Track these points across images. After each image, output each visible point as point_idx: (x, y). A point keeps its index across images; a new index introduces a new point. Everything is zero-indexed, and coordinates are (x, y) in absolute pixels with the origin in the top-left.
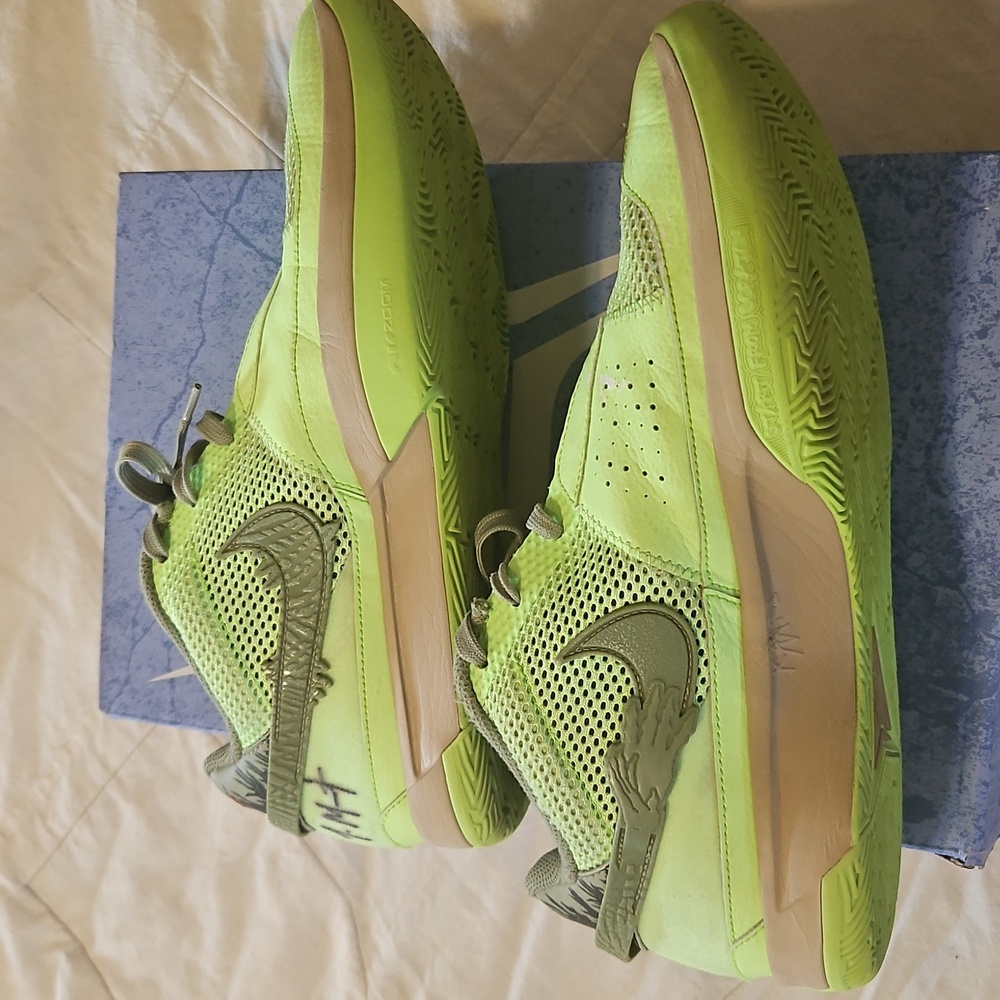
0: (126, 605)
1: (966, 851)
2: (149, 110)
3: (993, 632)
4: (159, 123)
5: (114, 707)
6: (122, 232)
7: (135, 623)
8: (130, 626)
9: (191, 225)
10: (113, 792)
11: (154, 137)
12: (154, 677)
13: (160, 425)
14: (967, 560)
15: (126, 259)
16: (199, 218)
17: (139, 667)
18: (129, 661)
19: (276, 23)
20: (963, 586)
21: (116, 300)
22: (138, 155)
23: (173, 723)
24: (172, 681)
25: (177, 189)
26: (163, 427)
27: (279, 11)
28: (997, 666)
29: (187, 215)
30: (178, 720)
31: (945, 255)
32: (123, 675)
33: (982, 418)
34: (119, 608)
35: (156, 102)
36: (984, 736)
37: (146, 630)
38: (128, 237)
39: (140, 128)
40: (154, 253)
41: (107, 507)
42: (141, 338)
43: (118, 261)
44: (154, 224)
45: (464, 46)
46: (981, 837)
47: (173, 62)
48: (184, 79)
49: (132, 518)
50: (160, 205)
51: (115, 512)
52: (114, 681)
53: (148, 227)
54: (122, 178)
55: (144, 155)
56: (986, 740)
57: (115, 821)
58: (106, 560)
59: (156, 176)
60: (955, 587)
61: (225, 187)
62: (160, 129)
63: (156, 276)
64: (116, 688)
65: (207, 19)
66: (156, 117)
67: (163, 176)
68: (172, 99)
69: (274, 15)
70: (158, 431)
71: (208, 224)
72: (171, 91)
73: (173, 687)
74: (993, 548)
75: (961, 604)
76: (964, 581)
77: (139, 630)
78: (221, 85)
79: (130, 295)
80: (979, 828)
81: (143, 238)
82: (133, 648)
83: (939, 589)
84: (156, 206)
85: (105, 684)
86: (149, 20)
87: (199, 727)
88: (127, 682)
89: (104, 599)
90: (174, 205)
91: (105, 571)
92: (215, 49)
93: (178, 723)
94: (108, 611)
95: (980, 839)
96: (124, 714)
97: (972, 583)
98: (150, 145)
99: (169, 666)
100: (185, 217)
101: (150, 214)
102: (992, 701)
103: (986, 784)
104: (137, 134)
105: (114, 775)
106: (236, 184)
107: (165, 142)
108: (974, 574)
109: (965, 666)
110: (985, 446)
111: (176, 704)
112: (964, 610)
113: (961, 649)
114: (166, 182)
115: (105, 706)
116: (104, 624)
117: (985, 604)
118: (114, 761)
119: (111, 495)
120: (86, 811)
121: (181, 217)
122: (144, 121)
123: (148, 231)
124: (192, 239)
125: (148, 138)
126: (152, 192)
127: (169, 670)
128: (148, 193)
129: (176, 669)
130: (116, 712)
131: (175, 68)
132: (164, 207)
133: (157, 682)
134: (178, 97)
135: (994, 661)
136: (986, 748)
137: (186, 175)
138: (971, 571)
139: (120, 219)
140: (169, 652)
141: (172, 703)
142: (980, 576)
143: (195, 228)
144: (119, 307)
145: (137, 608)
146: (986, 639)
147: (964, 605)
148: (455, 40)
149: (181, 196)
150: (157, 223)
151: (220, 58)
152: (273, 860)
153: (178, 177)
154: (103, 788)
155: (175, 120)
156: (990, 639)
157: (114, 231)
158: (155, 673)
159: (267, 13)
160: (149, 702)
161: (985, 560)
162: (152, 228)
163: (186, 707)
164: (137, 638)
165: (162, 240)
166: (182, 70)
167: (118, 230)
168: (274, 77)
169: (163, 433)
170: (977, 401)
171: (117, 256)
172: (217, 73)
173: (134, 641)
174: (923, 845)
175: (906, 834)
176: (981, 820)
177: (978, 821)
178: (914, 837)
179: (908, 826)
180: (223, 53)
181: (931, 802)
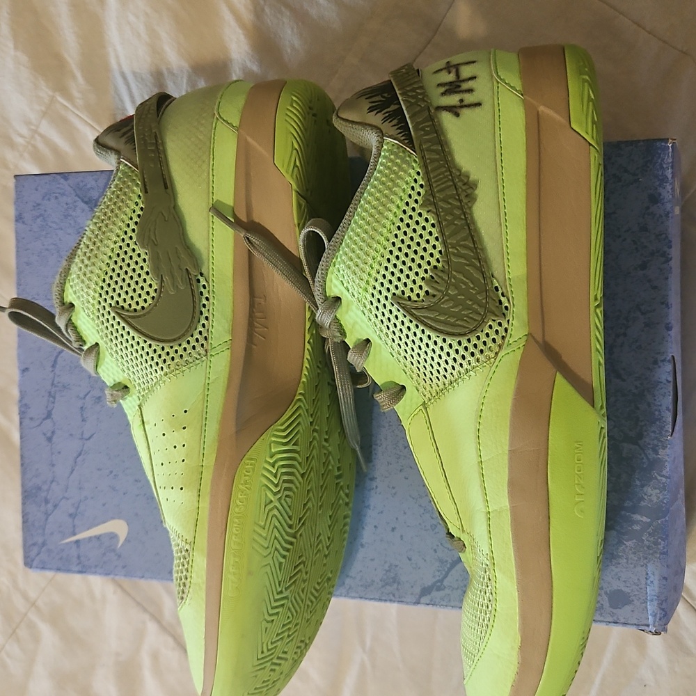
0: (39, 489)
1: (654, 626)
2: (28, 123)
3: (664, 473)
4: (35, 132)
5: (35, 564)
6: (19, 218)
7: (47, 501)
8: (43, 504)
9: (71, 212)
10: (33, 616)
11: (32, 142)
12: (63, 540)
13: (57, 357)
14: (643, 423)
15: (24, 238)
16: (76, 207)
17: (52, 534)
18: (44, 529)
19: (117, 57)
20: (641, 442)
21: (17, 268)
22: (21, 155)
23: (80, 572)
24: (77, 542)
25: (58, 186)
26: (59, 359)
27: (119, 48)
28: (667, 496)
29: (67, 204)
30: (84, 570)
31: (614, 213)
32: (40, 540)
33: (647, 325)
34: (34, 491)
35: (33, 117)
36: (662, 545)
37: (55, 506)
38: (23, 222)
39: (21, 136)
40: (44, 233)
41: (21, 419)
42: (38, 295)
43: (17, 239)
44: (43, 212)
45: (255, 68)
46: (665, 616)
47: (44, 88)
48: (53, 100)
49: (40, 425)
50: (46, 198)
51: (27, 422)
52: (34, 544)
53: (38, 214)
54: (16, 180)
55: (26, 155)
56: (664, 548)
57: (36, 638)
58: (22, 457)
59: (42, 177)
60: (636, 444)
61: (93, 183)
62: (36, 136)
63: (47, 250)
64: (35, 550)
65: (66, 56)
66: (33, 127)
67: (47, 176)
68: (44, 114)
69: (115, 50)
70: (55, 362)
71: (83, 211)
72: (43, 109)
73: (78, 547)
74: (660, 415)
75: (641, 455)
76: (641, 439)
77: (50, 506)
78: (80, 102)
79: (28, 264)
80: (663, 610)
81: (35, 223)
82: (47, 519)
83: (625, 445)
84: (43, 199)
85: (27, 547)
86: (24, 58)
87: (100, 574)
88: (44, 544)
89: (23, 485)
90: (56, 198)
91: (22, 465)
92: (74, 77)
93: (85, 572)
94: (26, 494)
95: (664, 617)
96: (43, 568)
97: (647, 440)
98: (30, 147)
99: (74, 530)
100: (65, 206)
101: (39, 205)
102: (666, 521)
103: (665, 578)
104: (20, 140)
105: (33, 604)
106: (102, 181)
107: (41, 145)
108: (648, 434)
109: (646, 497)
110: (650, 344)
111: (82, 559)
112: (643, 458)
113: (643, 486)
114: (50, 181)
115: (28, 563)
116: (24, 504)
117: (657, 454)
118: (32, 594)
119: (23, 409)
120: (14, 631)
121: (63, 207)
122: (24, 131)
123: (38, 217)
124: (72, 222)
125: (28, 143)
126: (39, 188)
127: (74, 534)
128: (37, 190)
129: (80, 532)
130: (37, 568)
131: (45, 92)
132: (49, 199)
133: (67, 544)
134: (49, 113)
135: (666, 493)
136: (664, 553)
137: (64, 175)
138: (646, 431)
139: (16, 209)
140: (73, 521)
141: (79, 557)
142: (652, 435)
143: (74, 214)
144: (20, 273)
145: (48, 490)
146: (659, 478)
147: (643, 455)
148: (249, 64)
149: (61, 191)
150: (45, 211)
151: (78, 84)
152: (155, 657)
153: (58, 177)
154: (26, 614)
155: (46, 129)
156: (662, 478)
157: (13, 218)
158: (64, 537)
159: (110, 50)
160: (61, 559)
161: (655, 423)
162: (41, 215)
163: (89, 560)
164: (49, 513)
165: (50, 224)
166: (50, 93)
167: (16, 217)
168: (119, 95)
169: (58, 362)
170: (643, 313)
171: (16, 236)
172: (76, 94)
173: (47, 515)
174: (625, 624)
175: (613, 617)
176: (664, 603)
177: (662, 604)
178: (618, 619)
179: (614, 611)
180: (80, 79)
181: (629, 593)
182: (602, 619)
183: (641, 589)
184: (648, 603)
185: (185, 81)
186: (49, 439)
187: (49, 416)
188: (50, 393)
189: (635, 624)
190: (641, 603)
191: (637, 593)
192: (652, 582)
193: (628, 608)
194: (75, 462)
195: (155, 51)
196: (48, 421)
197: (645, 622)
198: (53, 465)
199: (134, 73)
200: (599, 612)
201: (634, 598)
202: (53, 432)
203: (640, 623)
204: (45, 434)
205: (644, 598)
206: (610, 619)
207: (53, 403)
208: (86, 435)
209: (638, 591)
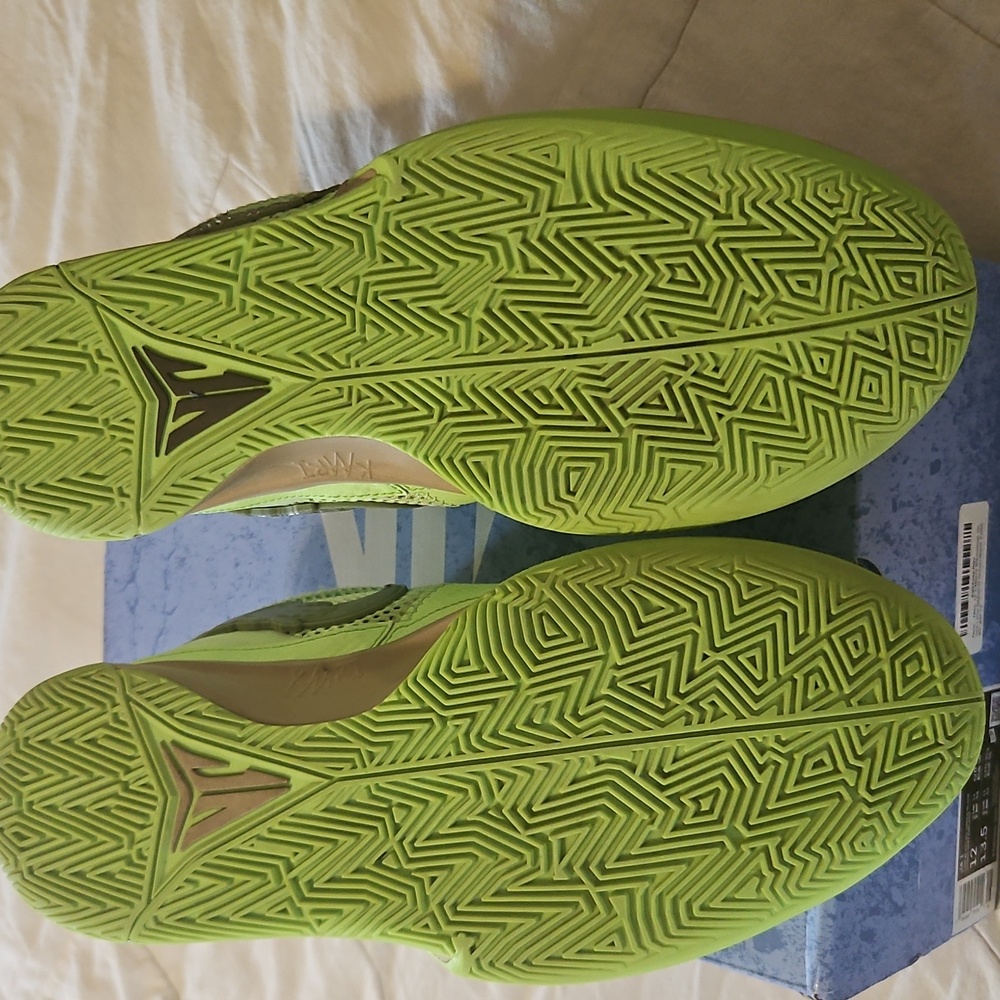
19: (298, 102)
27: (299, 91)
35: (206, 187)
45: (450, 112)
46: (828, 975)
47: (216, 148)
48: (227, 164)
51: (111, 584)
65: (242, 104)
66: (207, 201)
68: (219, 183)
69: (296, 95)
72: (217, 176)
78: (257, 166)
80: (826, 965)
86: (196, 109)
92: (250, 133)
103: (831, 916)
119: (108, 567)
131: (218, 154)
134: (223, 181)
148: (443, 106)
151: (255, 141)
159: (291, 93)
166: (224, 155)
168: (301, 156)
172: (253, 155)
174: (774, 978)
175: (758, 964)
176: (828, 955)
177: (824, 957)
178: (764, 969)
179: (760, 955)
180: (257, 136)
181: (781, 931)
182: (740, 964)
183: (798, 927)
184: (807, 952)
185: (369, 133)
186: (132, 609)
187: (132, 579)
188: (135, 548)
189: (788, 982)
190: (797, 949)
191: (792, 933)
192: (812, 919)
193: (778, 954)
194: (157, 643)
195: (336, 93)
196: (132, 585)
197: (800, 980)
198: (135, 644)
199: (313, 124)
200: (739, 953)
201: (786, 939)
202: (136, 601)
203: (794, 981)
204: (128, 603)
205: (800, 942)
206: (753, 967)
207: (138, 562)
208: (168, 609)
209: (794, 930)
